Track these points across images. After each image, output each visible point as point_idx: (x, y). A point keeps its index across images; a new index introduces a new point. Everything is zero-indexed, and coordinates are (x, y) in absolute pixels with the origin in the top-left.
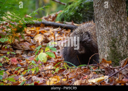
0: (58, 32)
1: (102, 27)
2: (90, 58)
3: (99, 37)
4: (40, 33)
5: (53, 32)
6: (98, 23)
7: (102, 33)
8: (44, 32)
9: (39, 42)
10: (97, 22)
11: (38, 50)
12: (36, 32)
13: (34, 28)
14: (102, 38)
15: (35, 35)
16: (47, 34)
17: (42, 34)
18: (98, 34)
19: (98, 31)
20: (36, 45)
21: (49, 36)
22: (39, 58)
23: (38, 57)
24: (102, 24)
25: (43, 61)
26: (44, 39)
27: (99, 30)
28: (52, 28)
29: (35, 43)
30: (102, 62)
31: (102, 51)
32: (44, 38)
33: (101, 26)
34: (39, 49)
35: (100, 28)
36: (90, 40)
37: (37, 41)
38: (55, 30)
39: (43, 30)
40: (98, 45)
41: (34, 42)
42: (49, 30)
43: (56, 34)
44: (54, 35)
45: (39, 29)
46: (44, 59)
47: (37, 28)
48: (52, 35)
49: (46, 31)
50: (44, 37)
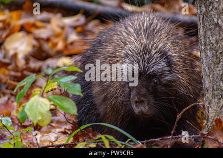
0: (75, 28)
1: (217, 24)
2: (179, 116)
3: (209, 53)
4: (22, 28)
5: (63, 28)
6: (207, 12)
7: (217, 42)
8: (34, 26)
9: (20, 56)
10: (204, 9)
11: (25, 90)
12: (9, 25)
13: (4, 14)
14: (217, 58)
15: (7, 36)
16: (43, 33)
17: (29, 33)
18: (205, 44)
19: (205, 36)
20: (10, 67)
21: (48, 40)
22: (28, 113)
23: (26, 110)
24: (219, 15)
25: (39, 121)
26: (35, 49)
27: (209, 33)
28: (59, 15)
29: (7, 61)
30: (213, 129)
31: (214, 96)
32: (34, 46)
33: (216, 20)
34: (28, 86)
35: (212, 27)
36: (169, 78)
37: (11, 53)
38: (68, 21)
39: (31, 20)
40: (205, 77)
41: (4, 57)
42: (48, 21)
43: (71, 33)
44: (63, 36)
45: (19, 18)
46: (42, 115)
47: (14, 14)
48: (57, 36)
49: (39, 24)
50: (34, 42)
